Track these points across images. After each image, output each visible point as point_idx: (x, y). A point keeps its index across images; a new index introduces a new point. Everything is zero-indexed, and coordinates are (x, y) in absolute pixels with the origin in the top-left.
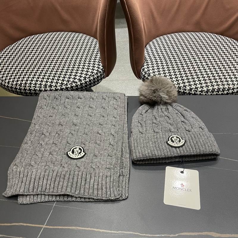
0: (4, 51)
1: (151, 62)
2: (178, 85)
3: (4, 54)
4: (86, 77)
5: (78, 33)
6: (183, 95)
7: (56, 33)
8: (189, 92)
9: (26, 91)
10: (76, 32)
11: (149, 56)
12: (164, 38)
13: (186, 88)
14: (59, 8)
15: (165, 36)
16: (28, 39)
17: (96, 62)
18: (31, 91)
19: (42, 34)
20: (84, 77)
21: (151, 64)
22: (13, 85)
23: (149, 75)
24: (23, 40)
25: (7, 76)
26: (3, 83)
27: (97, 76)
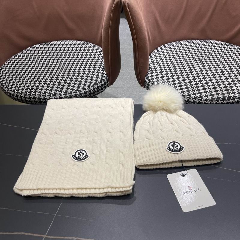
1: (155, 70)
2: (183, 94)
3: (10, 62)
4: (90, 85)
7: (62, 42)
8: (194, 101)
9: (31, 99)
10: (82, 41)
11: (153, 65)
12: (169, 46)
13: (190, 97)
15: (169, 44)
16: (34, 47)
17: (100, 71)
18: (35, 100)
19: (48, 43)
20: (88, 85)
22: (18, 94)
23: (153, 84)
24: (29, 49)
25: (13, 85)
26: (9, 91)
27: (101, 84)
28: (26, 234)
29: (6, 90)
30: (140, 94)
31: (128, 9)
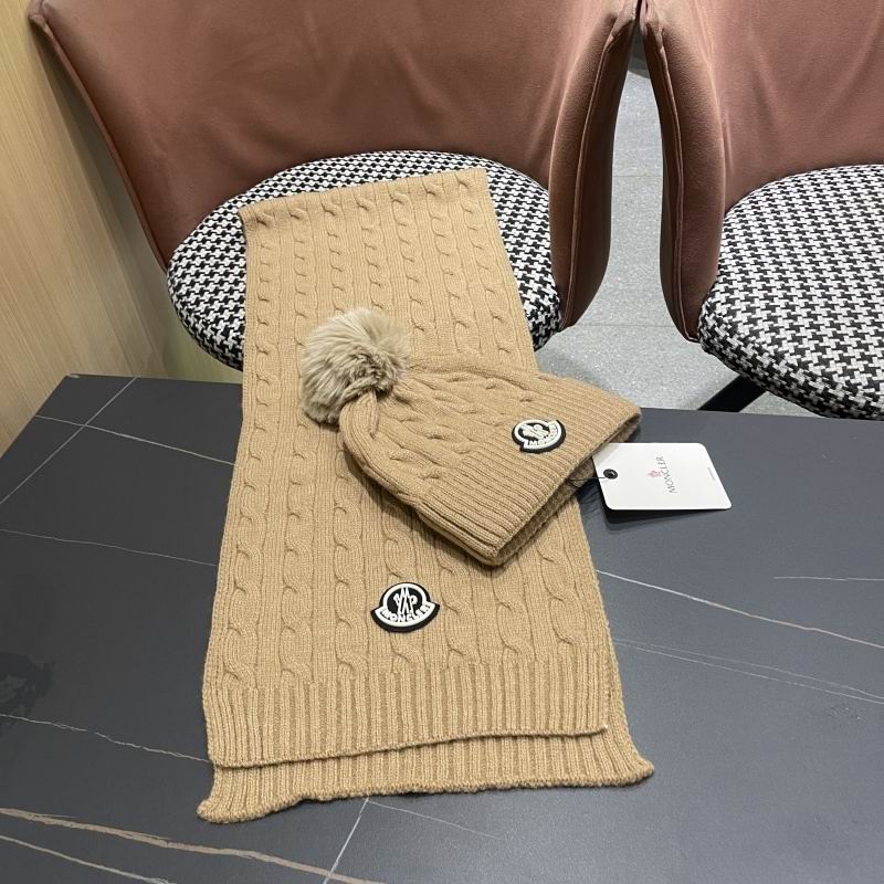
0: (216, 216)
1: (744, 280)
2: (848, 378)
3: (215, 226)
5: (472, 159)
6: (862, 417)
7: (395, 156)
10: (467, 153)
11: (735, 257)
12: (799, 185)
13: (878, 393)
14: (412, 66)
16: (298, 174)
17: (533, 272)
19: (346, 158)
21: (741, 286)
22: (239, 343)
23: (732, 332)
24: (280, 180)
25: (222, 310)
26: (208, 332)
27: (534, 323)
28: (266, 858)
29: (199, 326)
30: (661, 353)
31: (662, 50)
